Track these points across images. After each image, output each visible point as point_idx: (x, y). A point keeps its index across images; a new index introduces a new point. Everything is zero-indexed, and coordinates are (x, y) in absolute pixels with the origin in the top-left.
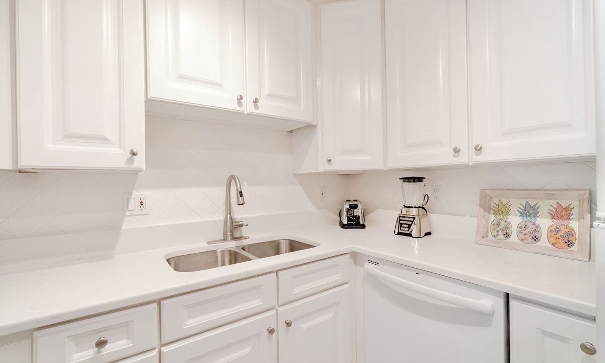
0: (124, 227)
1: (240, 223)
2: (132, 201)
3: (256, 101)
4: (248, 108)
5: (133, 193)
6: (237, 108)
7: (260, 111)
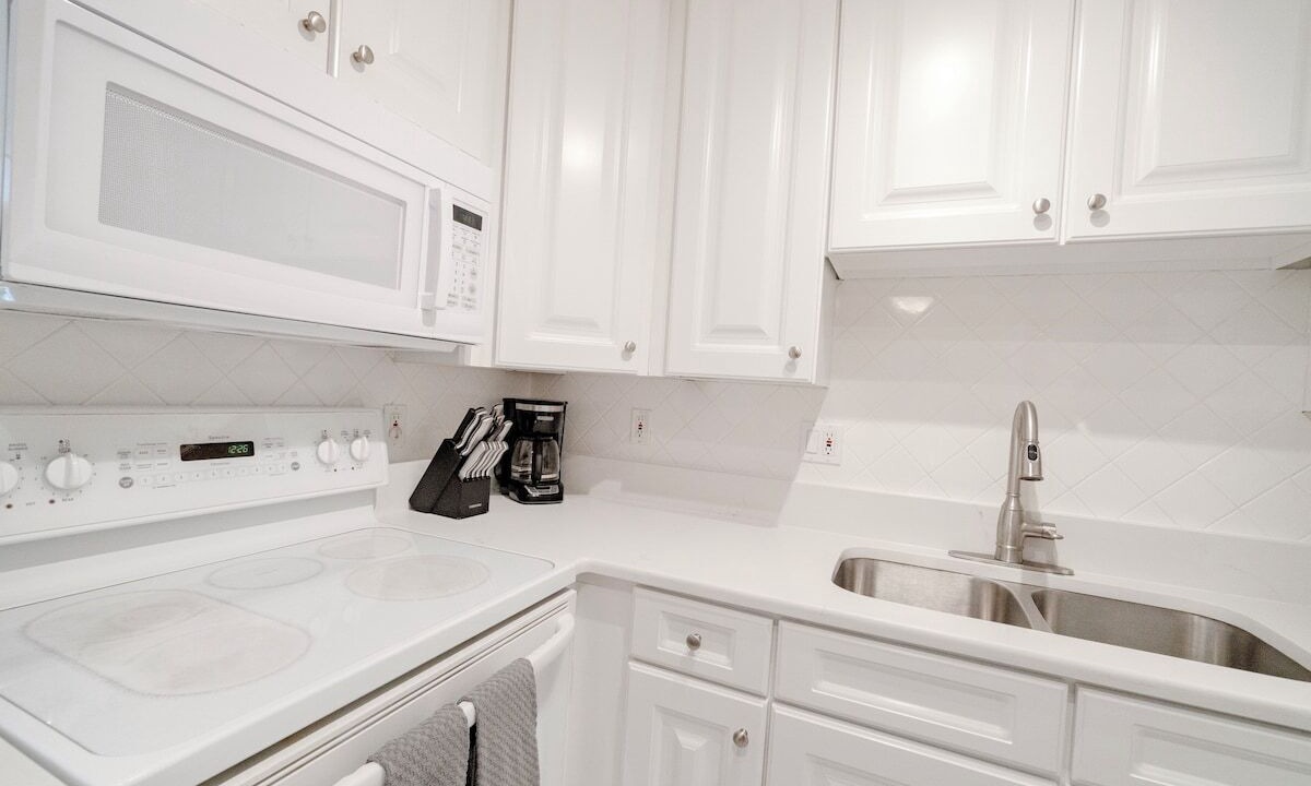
0: (799, 480)
1: (1047, 528)
2: (813, 435)
3: (1097, 204)
4: (1072, 225)
5: (817, 424)
6: (1033, 234)
7: (1112, 229)
